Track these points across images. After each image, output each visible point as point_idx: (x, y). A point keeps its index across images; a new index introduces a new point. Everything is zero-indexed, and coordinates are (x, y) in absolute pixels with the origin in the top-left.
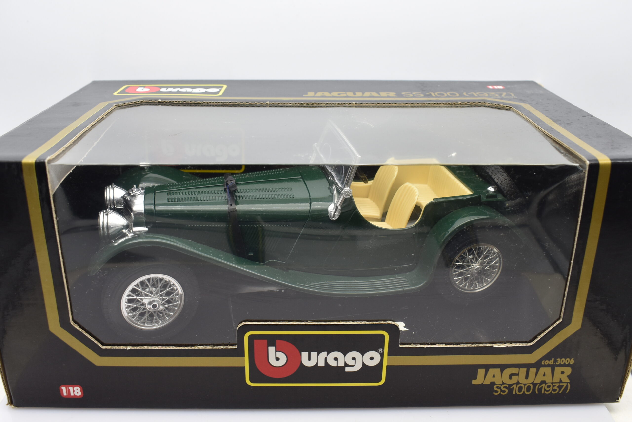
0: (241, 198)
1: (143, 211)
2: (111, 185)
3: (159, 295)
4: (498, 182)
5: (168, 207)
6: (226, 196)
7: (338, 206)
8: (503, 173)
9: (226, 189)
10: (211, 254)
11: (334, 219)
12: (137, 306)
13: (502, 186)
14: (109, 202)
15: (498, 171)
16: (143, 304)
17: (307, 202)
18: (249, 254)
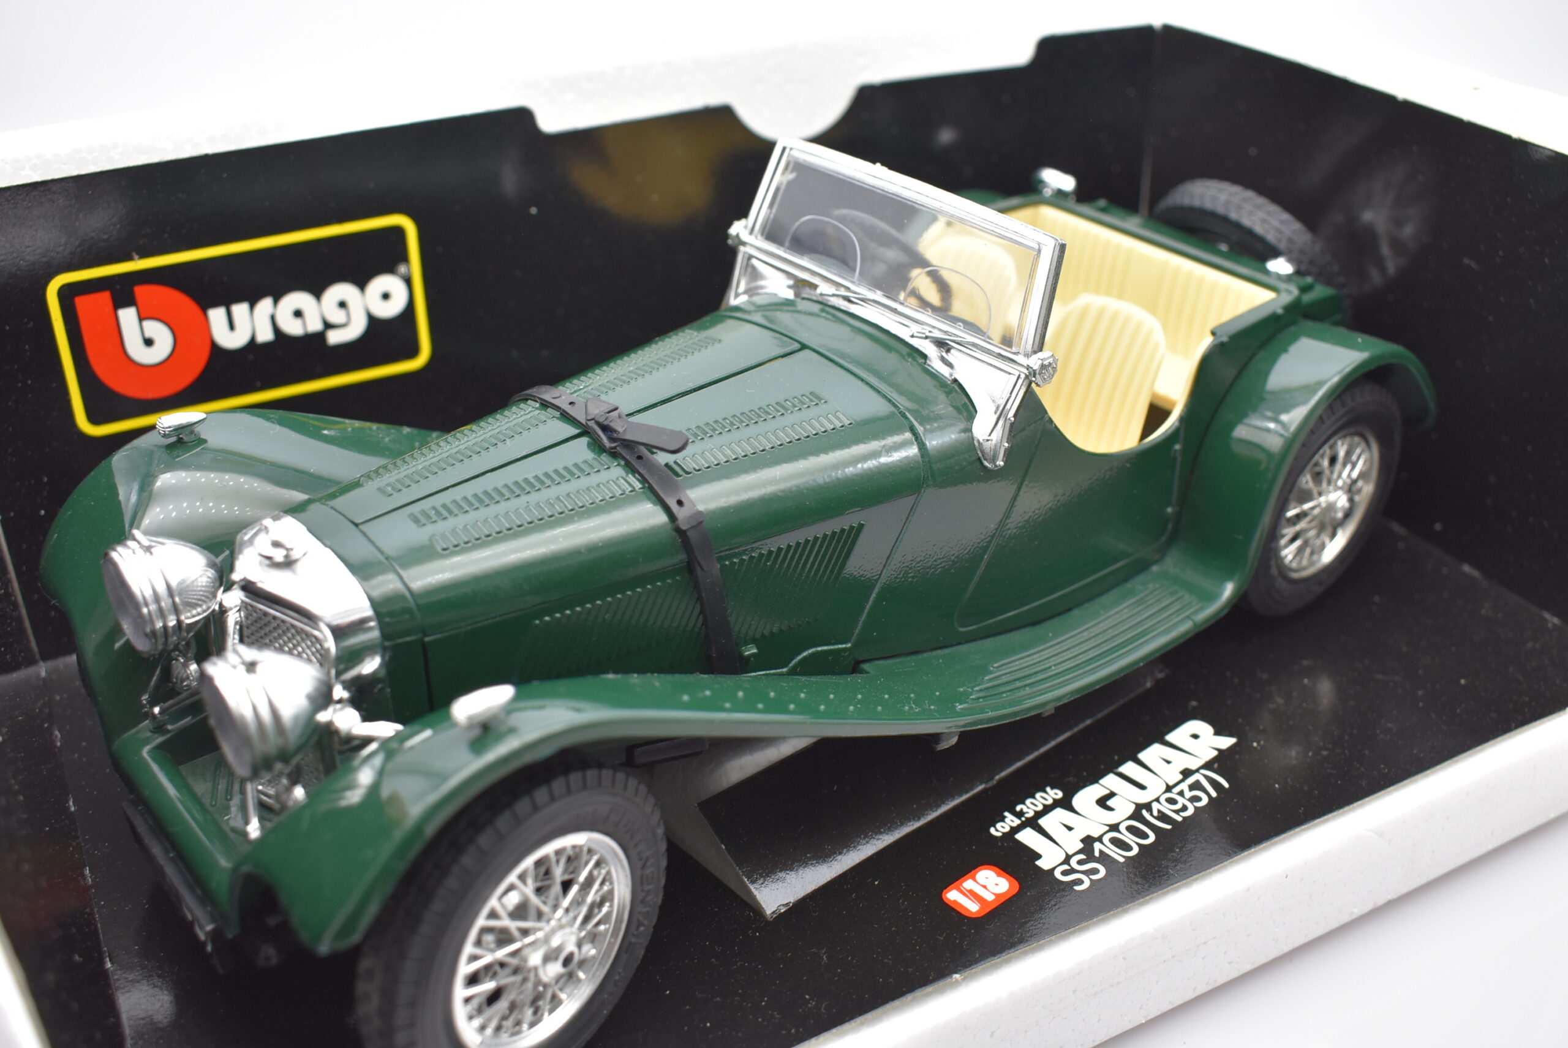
0: (691, 469)
7: (1012, 419)
11: (1000, 462)
17: (903, 430)
18: (747, 653)
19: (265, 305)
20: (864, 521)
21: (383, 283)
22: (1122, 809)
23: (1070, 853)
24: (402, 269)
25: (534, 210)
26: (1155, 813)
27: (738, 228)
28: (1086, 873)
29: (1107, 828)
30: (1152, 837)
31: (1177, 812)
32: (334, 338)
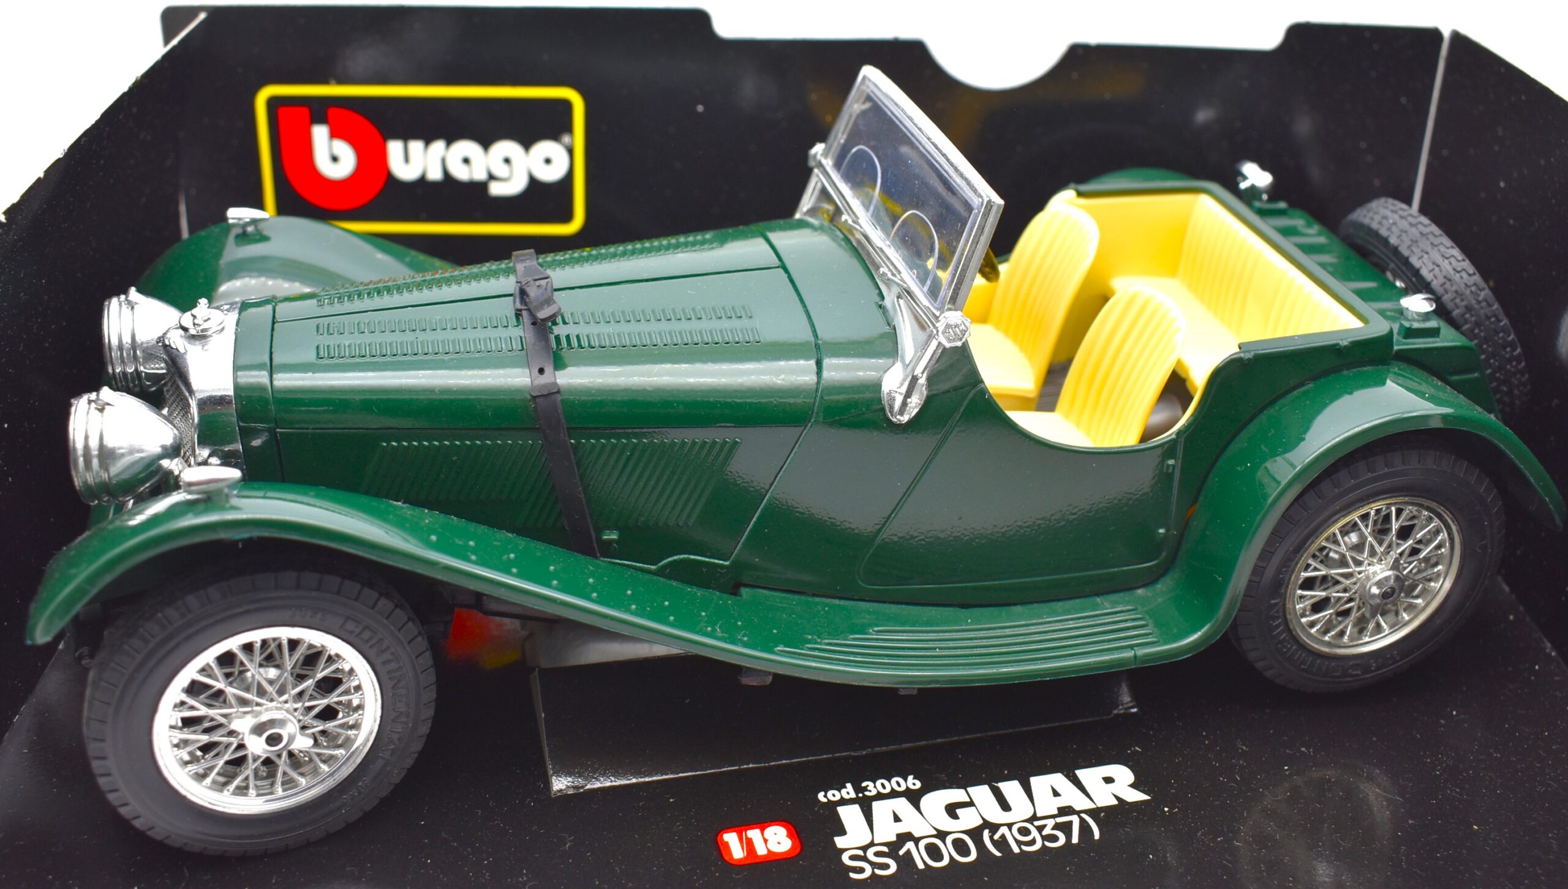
0: (576, 344)
1: (231, 393)
2: (125, 292)
3: (289, 696)
4: (1432, 281)
5: (317, 375)
6: (521, 337)
7: (920, 375)
8: (1448, 248)
9: (520, 310)
10: (473, 557)
11: (905, 418)
12: (212, 740)
13: (1447, 293)
14: (119, 353)
15: (1432, 244)
16: (231, 733)
17: (807, 358)
18: (605, 537)
19: (439, 146)
20: (739, 439)
21: (545, 148)
22: (969, 819)
23: (876, 842)
24: (566, 139)
25: (700, 108)
26: (996, 837)
27: (818, 149)
28: (874, 865)
29: (935, 833)
30: (974, 855)
31: (1019, 843)
32: (496, 189)
